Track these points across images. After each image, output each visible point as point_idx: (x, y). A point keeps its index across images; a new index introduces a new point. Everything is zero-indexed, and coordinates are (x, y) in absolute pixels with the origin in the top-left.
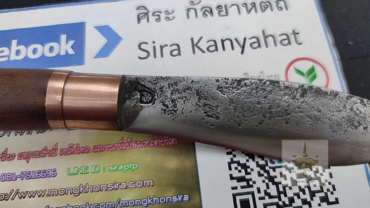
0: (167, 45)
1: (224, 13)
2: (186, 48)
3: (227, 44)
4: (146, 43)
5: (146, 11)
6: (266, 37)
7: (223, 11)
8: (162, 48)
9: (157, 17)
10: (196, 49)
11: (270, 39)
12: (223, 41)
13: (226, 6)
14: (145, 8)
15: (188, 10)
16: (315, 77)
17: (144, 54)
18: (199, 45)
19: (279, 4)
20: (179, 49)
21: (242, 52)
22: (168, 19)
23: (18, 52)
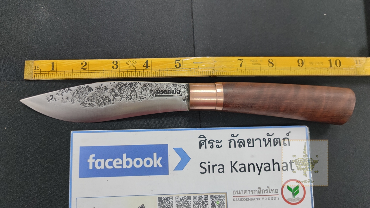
0: (216, 165)
1: (251, 145)
2: (228, 168)
3: (251, 167)
4: (205, 163)
5: (204, 139)
6: (274, 164)
7: (251, 143)
8: (213, 166)
9: (211, 144)
10: (233, 169)
11: (276, 166)
12: (249, 165)
13: (253, 139)
14: (205, 137)
15: (230, 141)
16: (298, 192)
17: (203, 171)
18: (234, 166)
20: (223, 168)
21: (259, 174)
22: (218, 147)
23: (128, 163)
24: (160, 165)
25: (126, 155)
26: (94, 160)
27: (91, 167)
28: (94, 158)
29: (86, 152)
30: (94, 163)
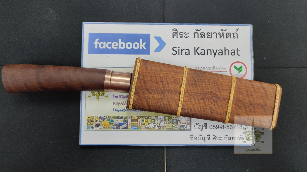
0: (184, 50)
1: (210, 37)
2: (192, 52)
3: (209, 52)
4: (176, 48)
5: (176, 32)
6: (225, 51)
7: (209, 35)
8: (182, 50)
9: (181, 35)
10: (196, 52)
11: (227, 52)
12: (207, 50)
13: (211, 33)
14: (177, 30)
15: (195, 33)
16: (241, 70)
17: (175, 53)
18: (197, 51)
19: (234, 35)
20: (189, 52)
21: (214, 57)
22: (186, 37)
23: (122, 45)
24: (145, 48)
25: (121, 40)
26: (99, 42)
27: (96, 47)
28: (98, 41)
29: (93, 37)
30: (98, 45)
